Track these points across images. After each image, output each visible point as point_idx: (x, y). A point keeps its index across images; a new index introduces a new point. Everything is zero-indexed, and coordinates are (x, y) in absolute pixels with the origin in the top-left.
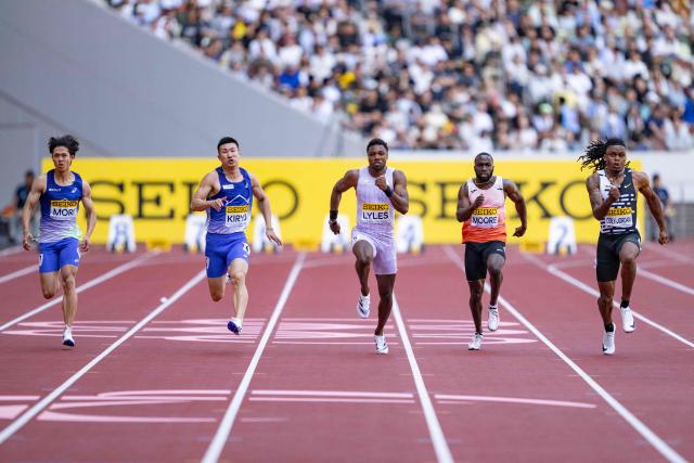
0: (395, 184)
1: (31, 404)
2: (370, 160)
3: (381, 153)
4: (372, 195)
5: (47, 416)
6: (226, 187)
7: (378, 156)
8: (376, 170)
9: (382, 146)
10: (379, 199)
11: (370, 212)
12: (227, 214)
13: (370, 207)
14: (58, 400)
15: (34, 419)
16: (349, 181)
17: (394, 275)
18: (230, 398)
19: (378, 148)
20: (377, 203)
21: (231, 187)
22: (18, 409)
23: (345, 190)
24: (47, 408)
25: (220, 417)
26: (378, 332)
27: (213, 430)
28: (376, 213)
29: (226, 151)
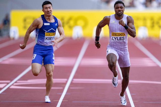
0: (128, 23)
1: (8, 83)
2: (115, 11)
3: (121, 8)
4: (117, 28)
5: (13, 87)
6: (45, 24)
7: (120, 9)
8: (119, 16)
9: (122, 4)
10: (120, 30)
11: (115, 37)
12: (46, 36)
13: (115, 35)
14: (16, 82)
15: (9, 88)
16: (106, 22)
17: (129, 67)
18: (67, 82)
19: (120, 5)
20: (119, 32)
21: (48, 24)
22: (4, 85)
23: (103, 26)
24: (13, 85)
25: (64, 87)
26: (122, 95)
27: (62, 91)
28: (119, 37)
29: (47, 8)
